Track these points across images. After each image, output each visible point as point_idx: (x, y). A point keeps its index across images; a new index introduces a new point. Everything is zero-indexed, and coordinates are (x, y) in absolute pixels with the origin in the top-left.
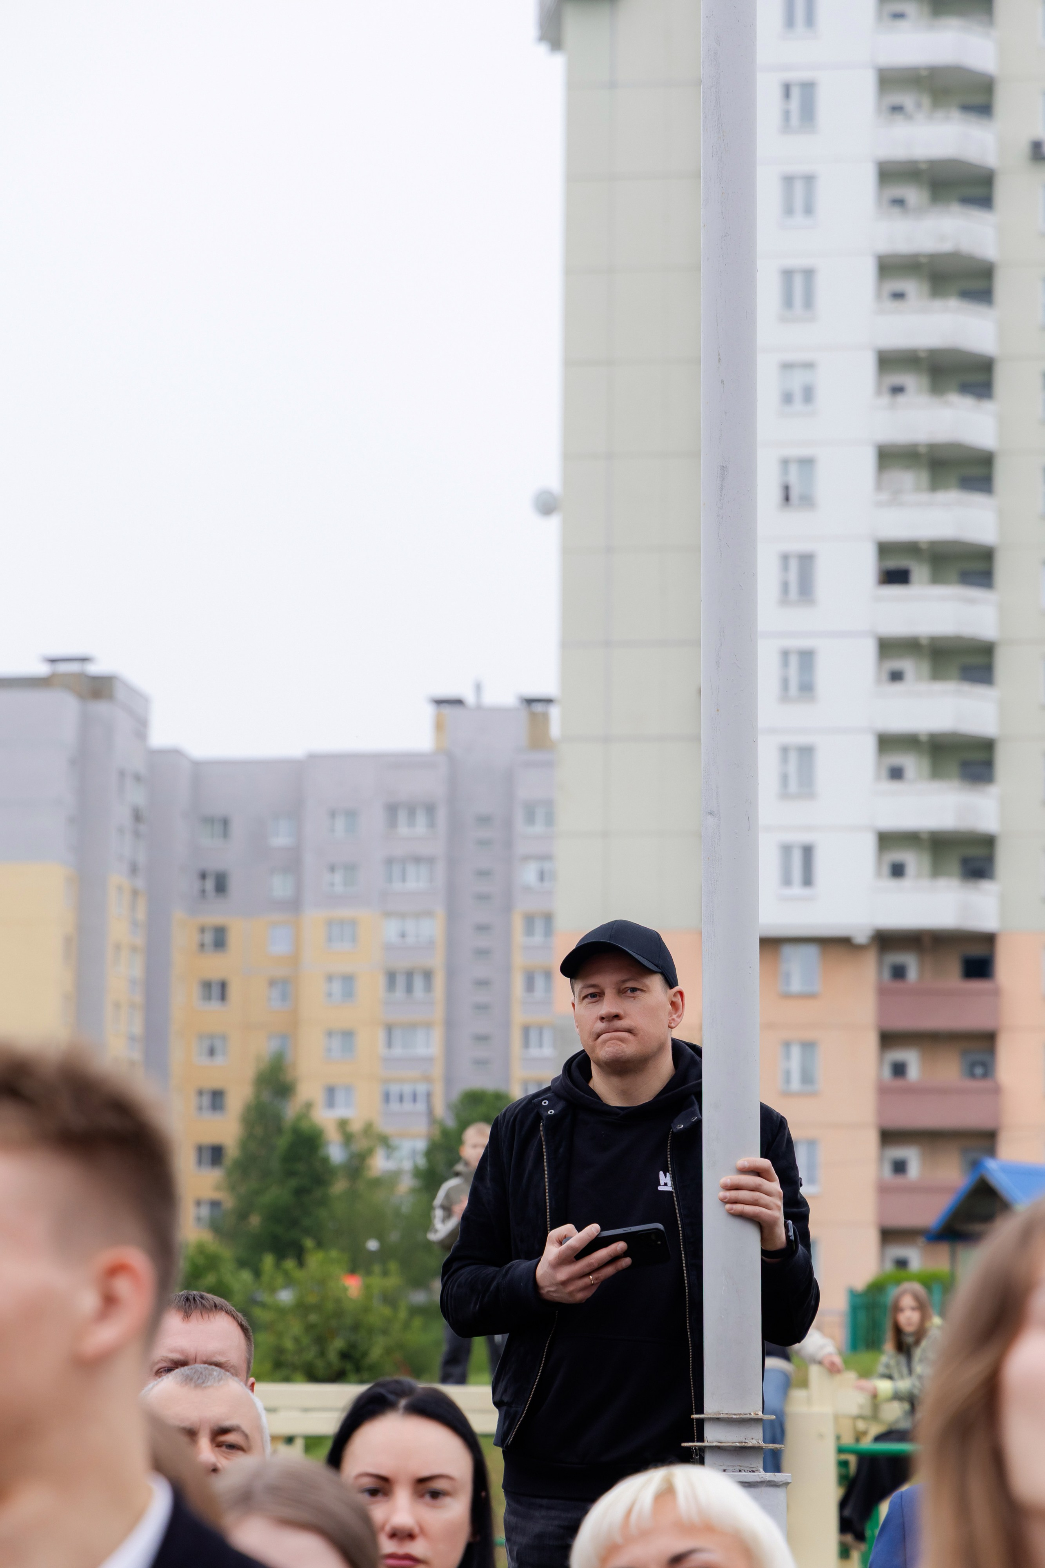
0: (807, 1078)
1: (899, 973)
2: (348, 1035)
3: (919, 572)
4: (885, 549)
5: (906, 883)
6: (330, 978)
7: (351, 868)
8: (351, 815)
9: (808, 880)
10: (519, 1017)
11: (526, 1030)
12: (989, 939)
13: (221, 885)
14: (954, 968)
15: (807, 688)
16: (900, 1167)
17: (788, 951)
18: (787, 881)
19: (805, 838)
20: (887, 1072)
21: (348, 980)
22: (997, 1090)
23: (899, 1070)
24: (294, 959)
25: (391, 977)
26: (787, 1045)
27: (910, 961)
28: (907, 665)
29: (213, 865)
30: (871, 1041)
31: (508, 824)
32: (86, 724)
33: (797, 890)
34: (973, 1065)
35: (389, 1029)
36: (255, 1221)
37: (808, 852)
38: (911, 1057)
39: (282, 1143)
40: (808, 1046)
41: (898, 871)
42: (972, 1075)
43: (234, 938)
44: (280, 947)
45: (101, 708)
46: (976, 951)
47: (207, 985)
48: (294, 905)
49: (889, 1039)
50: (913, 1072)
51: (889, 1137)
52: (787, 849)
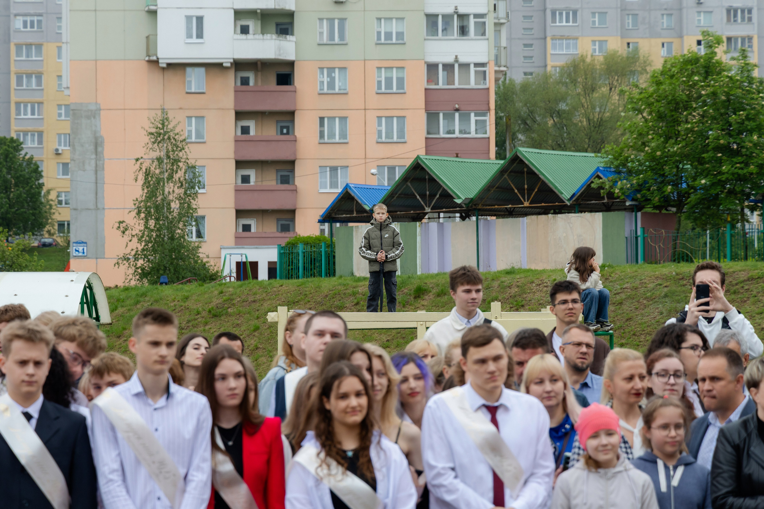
0: (199, 135)
1: (245, 82)
5: (250, 36)
9: (200, 35)
12: (291, 64)
14: (273, 79)
16: (246, 179)
17: (189, 70)
18: (189, 36)
19: (199, 13)
20: (239, 131)
22: (295, 141)
23: (245, 130)
26: (190, 118)
27: (251, 75)
30: (232, 116)
33: (194, 40)
34: (282, 128)
37: (200, 20)
38: (251, 124)
40: (200, 118)
41: (245, 30)
42: (282, 133)
46: (284, 70)
49: (239, 115)
50: (252, 132)
51: (240, 164)
52: (189, 18)
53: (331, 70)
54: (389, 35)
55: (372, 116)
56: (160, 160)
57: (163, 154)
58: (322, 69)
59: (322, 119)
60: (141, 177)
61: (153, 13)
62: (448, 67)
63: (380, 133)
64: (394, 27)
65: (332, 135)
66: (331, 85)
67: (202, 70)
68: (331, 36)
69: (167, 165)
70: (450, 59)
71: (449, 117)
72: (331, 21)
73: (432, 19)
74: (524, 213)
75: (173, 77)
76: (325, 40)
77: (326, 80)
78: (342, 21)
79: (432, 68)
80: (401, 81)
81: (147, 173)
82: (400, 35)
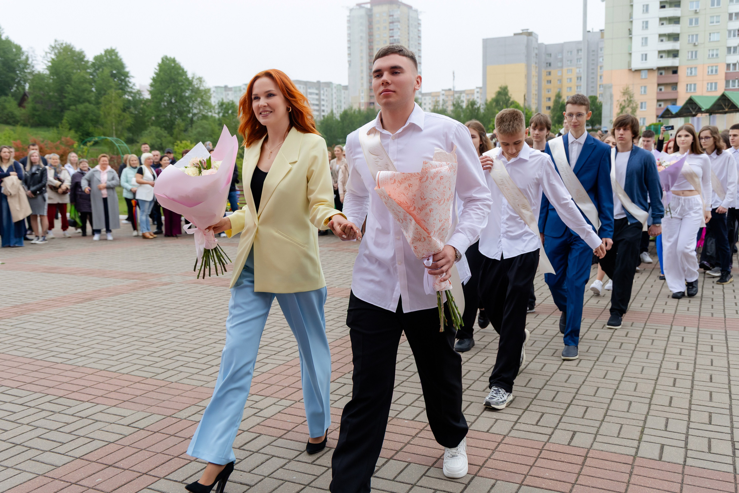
0: (645, 92)
1: (661, 74)
2: (570, 88)
3: (667, 6)
4: (661, 2)
5: (663, 59)
6: (568, 79)
7: (571, 61)
8: (571, 52)
9: (646, 60)
10: (599, 83)
11: (600, 85)
12: (677, 67)
13: (550, 65)
14: (671, 72)
15: (647, 27)
16: (660, 105)
17: (642, 71)
18: (642, 60)
19: (646, 53)
20: (658, 90)
21: (571, 79)
22: (677, 92)
23: (661, 90)
24: (562, 76)
25: (578, 78)
26: (642, 87)
27: (663, 72)
28: (664, 22)
29: (549, 61)
30: (656, 85)
31: (597, 51)
32: (528, 40)
33: (644, 61)
34: (673, 88)
35: (577, 87)
36: (555, 118)
37: (646, 55)
38: (663, 88)
39: (560, 106)
40: (645, 87)
41: (661, 57)
42: (673, 90)
43: (552, 73)
44: (559, 74)
45: (530, 37)
46: (675, 69)
47: (548, 81)
48: (562, 67)
49: (659, 85)
50: (663, 90)
51: (658, 101)
52: (642, 55)
53: (691, 68)
54: (713, 55)
55: (705, 83)
56: (625, 101)
57: (626, 99)
58: (688, 68)
59: (687, 85)
60: (619, 106)
61: (630, 54)
62: (734, 65)
63: (708, 89)
64: (715, 53)
65: (691, 89)
66: (691, 73)
67: (646, 71)
68: (692, 57)
69: (627, 102)
70: (735, 62)
71: (734, 82)
72: (692, 52)
73: (729, 49)
74: (726, 113)
75: (637, 74)
76: (690, 58)
77: (689, 71)
78: (696, 52)
79: (728, 65)
80: (716, 71)
81: (621, 105)
82: (717, 55)
